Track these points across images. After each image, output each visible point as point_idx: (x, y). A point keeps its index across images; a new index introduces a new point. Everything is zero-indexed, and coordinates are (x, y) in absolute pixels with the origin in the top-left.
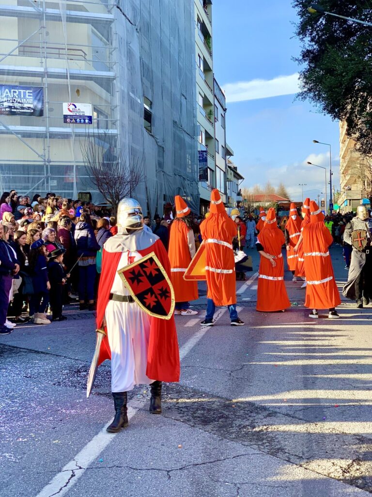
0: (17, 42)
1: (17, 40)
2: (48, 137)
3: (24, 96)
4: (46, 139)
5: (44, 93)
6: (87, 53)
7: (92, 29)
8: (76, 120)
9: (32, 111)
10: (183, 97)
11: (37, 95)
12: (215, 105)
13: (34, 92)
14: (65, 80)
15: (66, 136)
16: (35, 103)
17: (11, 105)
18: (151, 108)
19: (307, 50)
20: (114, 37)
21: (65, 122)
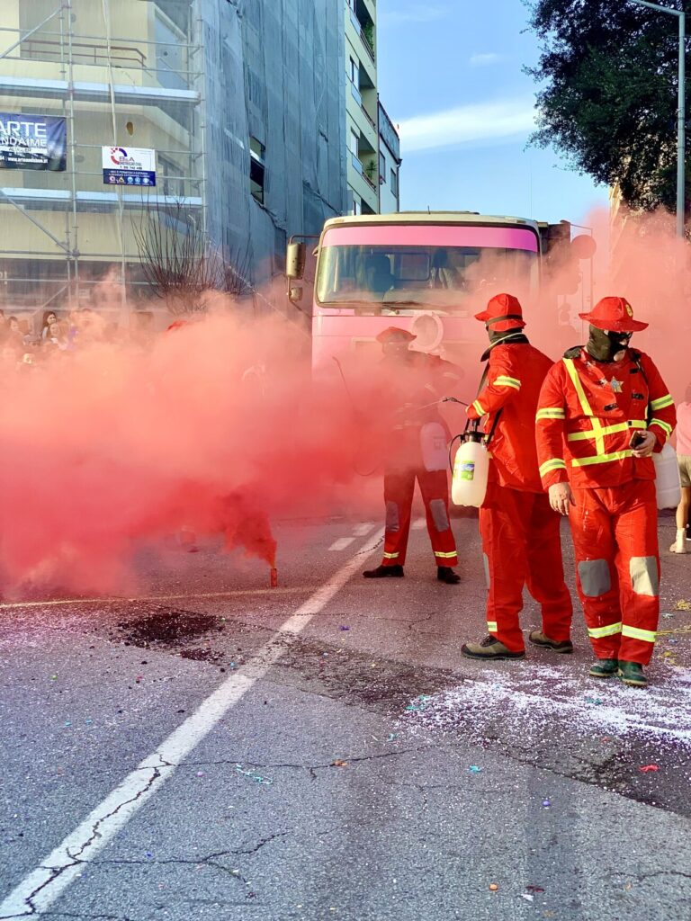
0: (18, 34)
1: (17, 30)
2: (75, 210)
3: (30, 134)
4: (70, 213)
5: (68, 128)
6: (146, 55)
7: (156, 11)
8: (125, 178)
9: (46, 161)
10: (321, 138)
11: (54, 133)
12: (380, 152)
13: (50, 125)
14: (107, 104)
15: (106, 208)
16: (52, 146)
17: (7, 149)
18: (262, 157)
19: (552, 55)
20: (198, 26)
21: (107, 181)
